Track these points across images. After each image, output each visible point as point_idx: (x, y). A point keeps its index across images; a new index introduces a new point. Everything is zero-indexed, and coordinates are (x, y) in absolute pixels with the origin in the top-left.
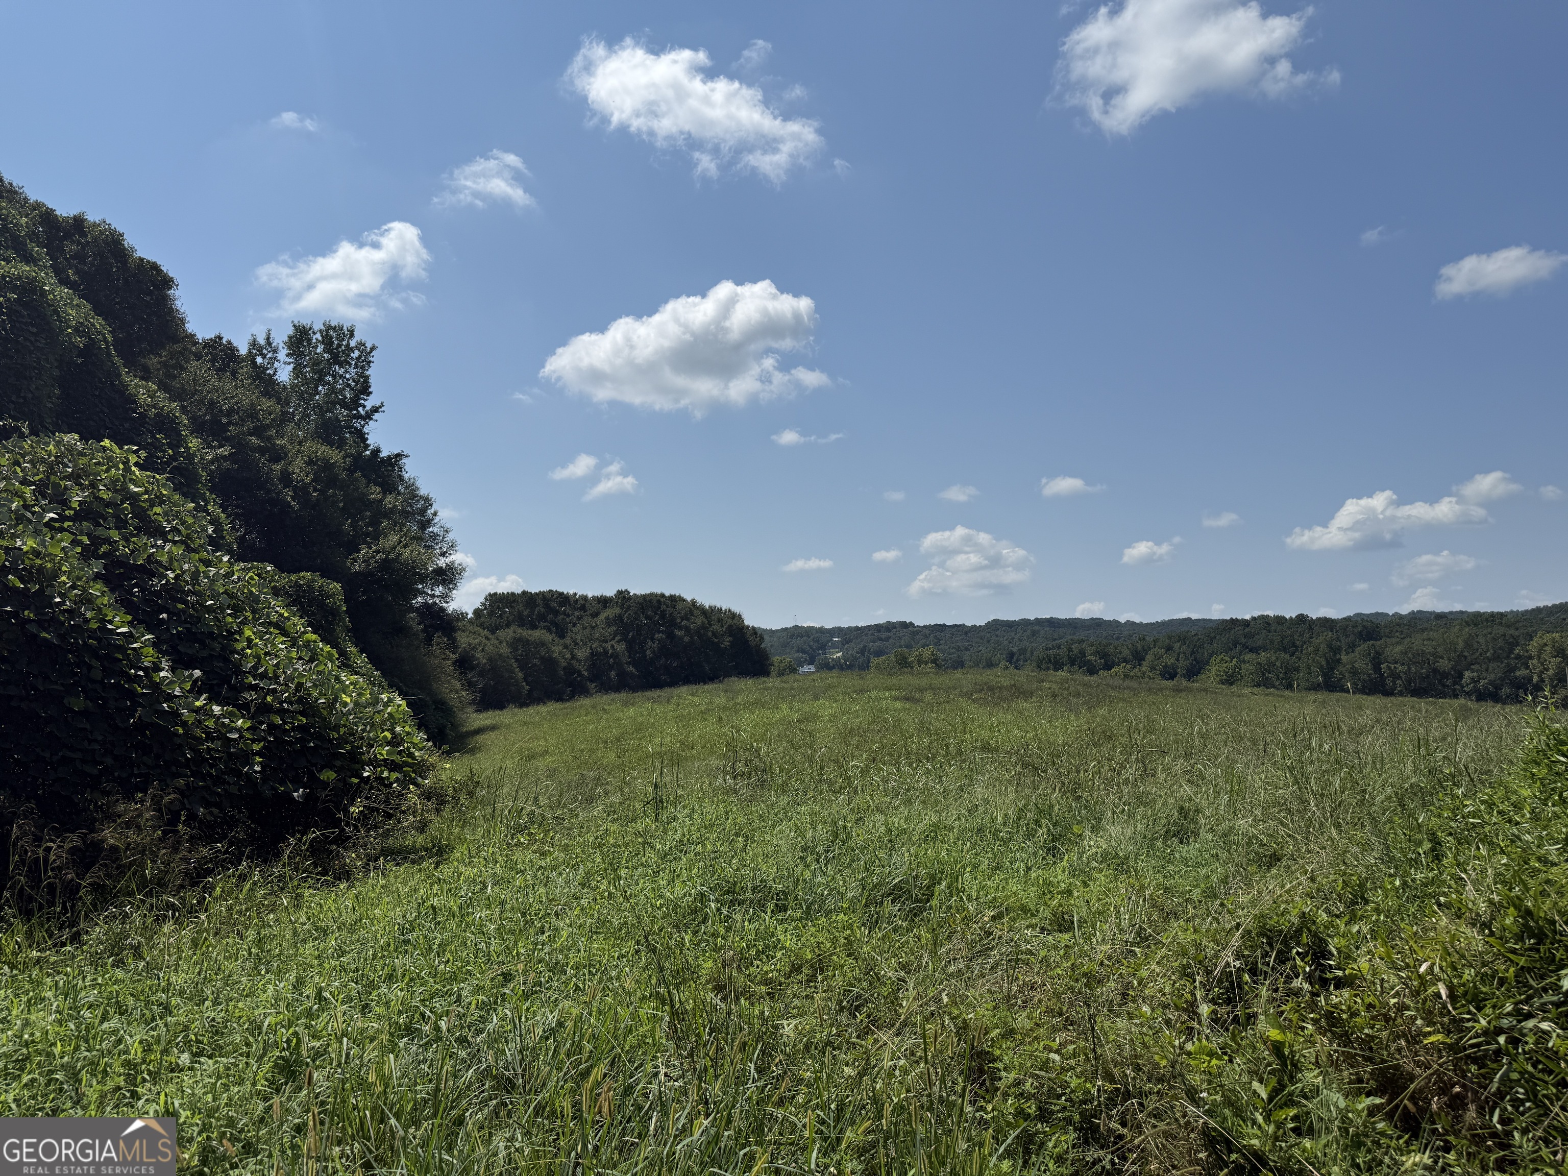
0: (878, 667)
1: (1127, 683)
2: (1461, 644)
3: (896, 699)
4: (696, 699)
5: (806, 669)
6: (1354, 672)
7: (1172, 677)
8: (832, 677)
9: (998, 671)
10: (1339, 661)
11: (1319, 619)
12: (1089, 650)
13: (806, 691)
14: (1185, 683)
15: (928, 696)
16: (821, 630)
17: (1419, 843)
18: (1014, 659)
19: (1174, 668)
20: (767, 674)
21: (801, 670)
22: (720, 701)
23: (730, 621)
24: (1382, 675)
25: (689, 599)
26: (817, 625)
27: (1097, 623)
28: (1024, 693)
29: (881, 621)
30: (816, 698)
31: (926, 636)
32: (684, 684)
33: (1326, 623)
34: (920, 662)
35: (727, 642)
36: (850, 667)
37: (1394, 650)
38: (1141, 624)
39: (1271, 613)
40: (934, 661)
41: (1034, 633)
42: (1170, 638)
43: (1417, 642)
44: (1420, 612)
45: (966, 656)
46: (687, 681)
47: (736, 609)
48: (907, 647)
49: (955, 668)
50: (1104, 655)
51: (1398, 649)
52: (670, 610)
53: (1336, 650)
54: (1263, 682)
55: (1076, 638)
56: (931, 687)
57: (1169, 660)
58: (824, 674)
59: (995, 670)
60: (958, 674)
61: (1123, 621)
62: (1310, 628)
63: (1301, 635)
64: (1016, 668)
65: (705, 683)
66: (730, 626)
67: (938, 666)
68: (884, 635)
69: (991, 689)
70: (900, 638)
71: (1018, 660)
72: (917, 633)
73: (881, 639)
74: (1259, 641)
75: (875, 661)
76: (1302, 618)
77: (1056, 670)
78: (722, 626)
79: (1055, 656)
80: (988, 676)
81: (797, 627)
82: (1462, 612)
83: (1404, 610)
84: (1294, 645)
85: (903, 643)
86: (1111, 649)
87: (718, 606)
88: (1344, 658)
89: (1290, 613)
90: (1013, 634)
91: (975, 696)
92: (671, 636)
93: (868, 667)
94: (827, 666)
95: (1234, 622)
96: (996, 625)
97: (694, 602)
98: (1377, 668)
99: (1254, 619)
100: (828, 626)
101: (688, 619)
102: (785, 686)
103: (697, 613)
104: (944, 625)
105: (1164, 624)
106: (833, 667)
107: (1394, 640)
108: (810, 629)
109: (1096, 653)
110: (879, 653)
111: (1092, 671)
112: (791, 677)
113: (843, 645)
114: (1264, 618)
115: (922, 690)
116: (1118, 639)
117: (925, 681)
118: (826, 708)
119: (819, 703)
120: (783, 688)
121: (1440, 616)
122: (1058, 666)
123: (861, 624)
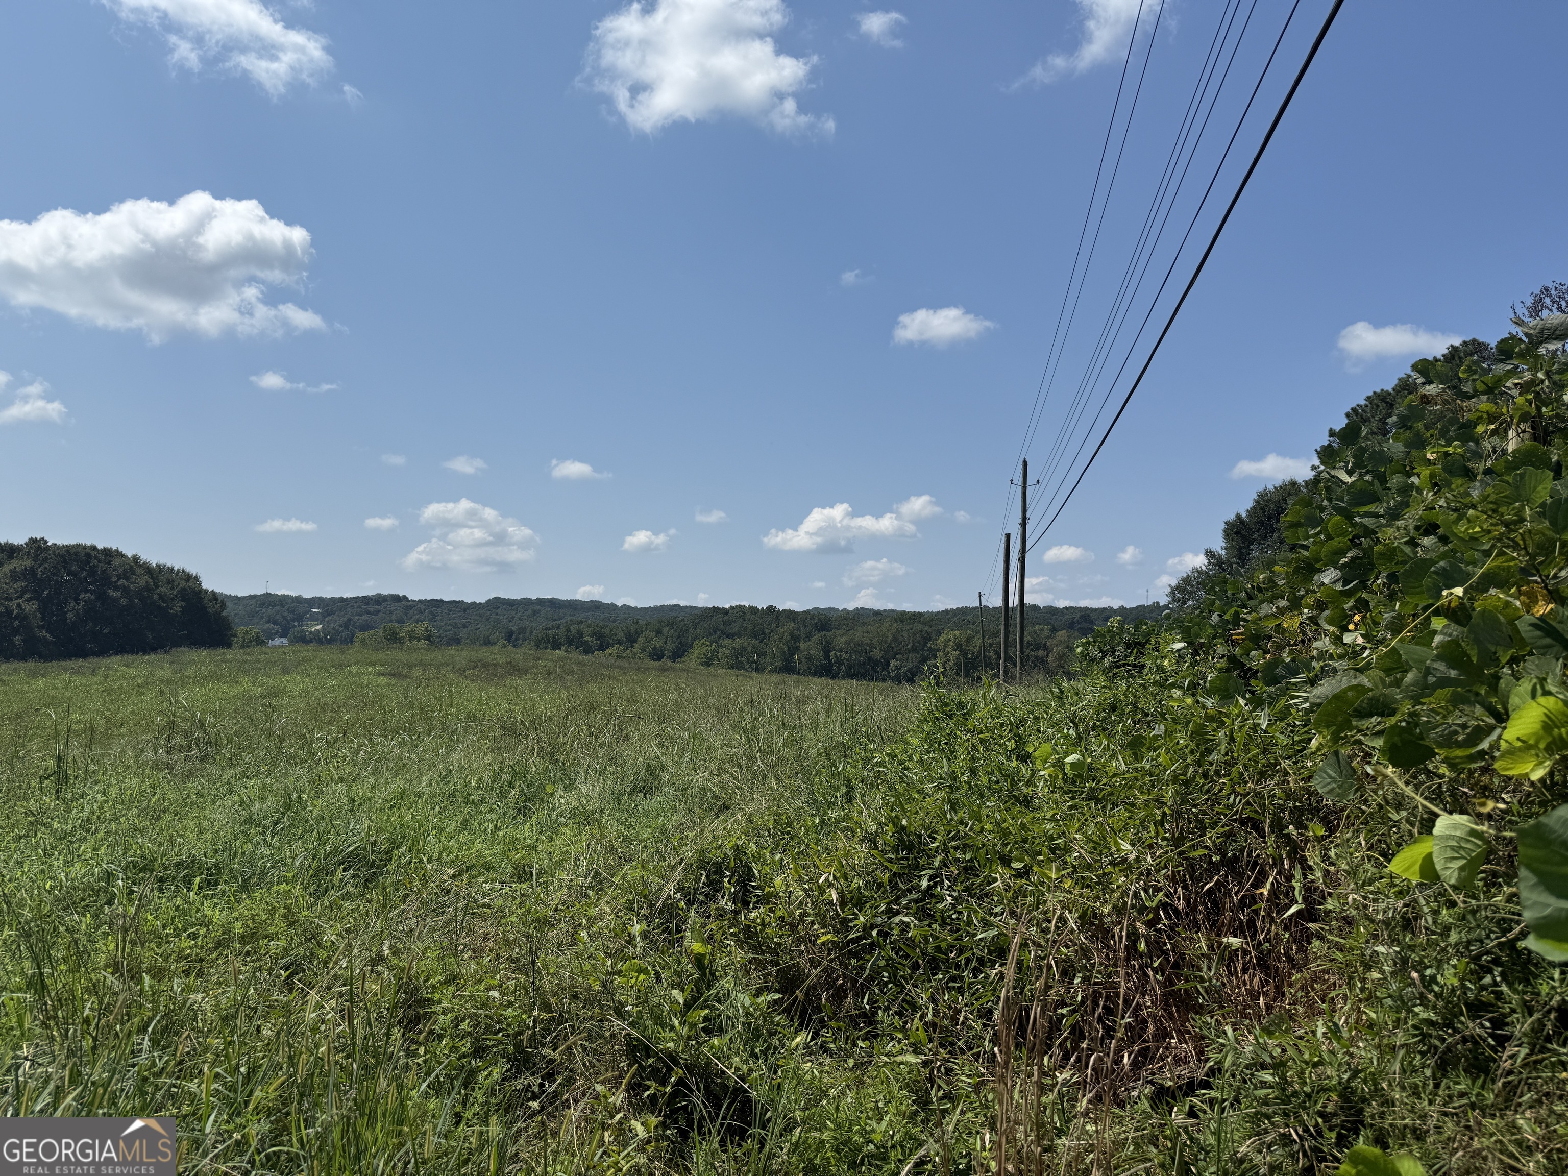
0: (363, 641)
1: (619, 662)
2: (890, 637)
3: (380, 674)
4: (132, 671)
5: (277, 642)
6: (809, 658)
7: (659, 658)
8: (306, 651)
9: (496, 649)
10: (798, 648)
11: (784, 611)
12: (587, 631)
13: (274, 664)
14: (669, 663)
15: (417, 672)
16: (298, 600)
17: (837, 789)
18: (511, 638)
19: (662, 650)
20: (229, 646)
21: (271, 643)
22: (165, 672)
23: (183, 584)
24: (830, 661)
25: (130, 555)
26: (293, 594)
27: (596, 606)
28: (519, 670)
29: (371, 593)
30: (286, 671)
31: (421, 612)
32: (116, 654)
33: (790, 615)
34: (411, 638)
35: (178, 607)
36: (330, 642)
37: (841, 640)
38: (636, 609)
39: (746, 604)
40: (428, 638)
41: (535, 613)
42: (660, 622)
43: (858, 634)
44: (862, 609)
45: (463, 633)
46: (121, 650)
47: (192, 570)
48: (398, 622)
49: (449, 644)
50: (600, 636)
51: (843, 639)
52: (102, 566)
53: (796, 639)
54: (736, 665)
55: (575, 619)
56: (421, 664)
57: (658, 643)
58: (297, 647)
59: (491, 648)
60: (452, 651)
61: (620, 604)
62: (777, 619)
63: (770, 624)
64: (514, 646)
65: (145, 652)
66: (184, 589)
67: (432, 643)
68: (372, 608)
69: (485, 666)
70: (391, 613)
71: (517, 639)
72: (411, 607)
73: (369, 613)
74: (735, 627)
75: (359, 635)
76: (771, 609)
77: (553, 649)
78: (172, 589)
79: (554, 636)
80: (484, 653)
81: (268, 595)
82: (893, 611)
83: (851, 607)
84: (763, 633)
85: (394, 617)
86: (607, 631)
87: (169, 564)
88: (802, 646)
89: (762, 605)
90: (513, 613)
91: (468, 672)
92: (102, 596)
93: (352, 642)
94: (303, 639)
95: (715, 610)
96: (496, 603)
97: (136, 559)
98: (827, 656)
99: (732, 608)
100: (307, 595)
101: (127, 579)
102: (249, 658)
103: (138, 571)
104: (441, 601)
105: (656, 609)
106: (311, 641)
107: (841, 631)
108: (285, 597)
109: (593, 634)
110: (365, 628)
111: (587, 652)
112: (258, 649)
113: (324, 617)
114: (741, 608)
115: (410, 666)
116: (614, 621)
117: (415, 657)
118: (296, 683)
119: (288, 677)
120: (246, 661)
121: (877, 613)
122: (556, 645)
123: (346, 596)
